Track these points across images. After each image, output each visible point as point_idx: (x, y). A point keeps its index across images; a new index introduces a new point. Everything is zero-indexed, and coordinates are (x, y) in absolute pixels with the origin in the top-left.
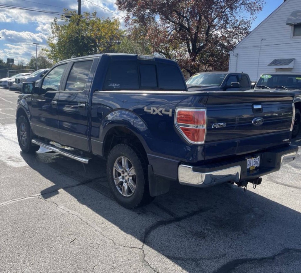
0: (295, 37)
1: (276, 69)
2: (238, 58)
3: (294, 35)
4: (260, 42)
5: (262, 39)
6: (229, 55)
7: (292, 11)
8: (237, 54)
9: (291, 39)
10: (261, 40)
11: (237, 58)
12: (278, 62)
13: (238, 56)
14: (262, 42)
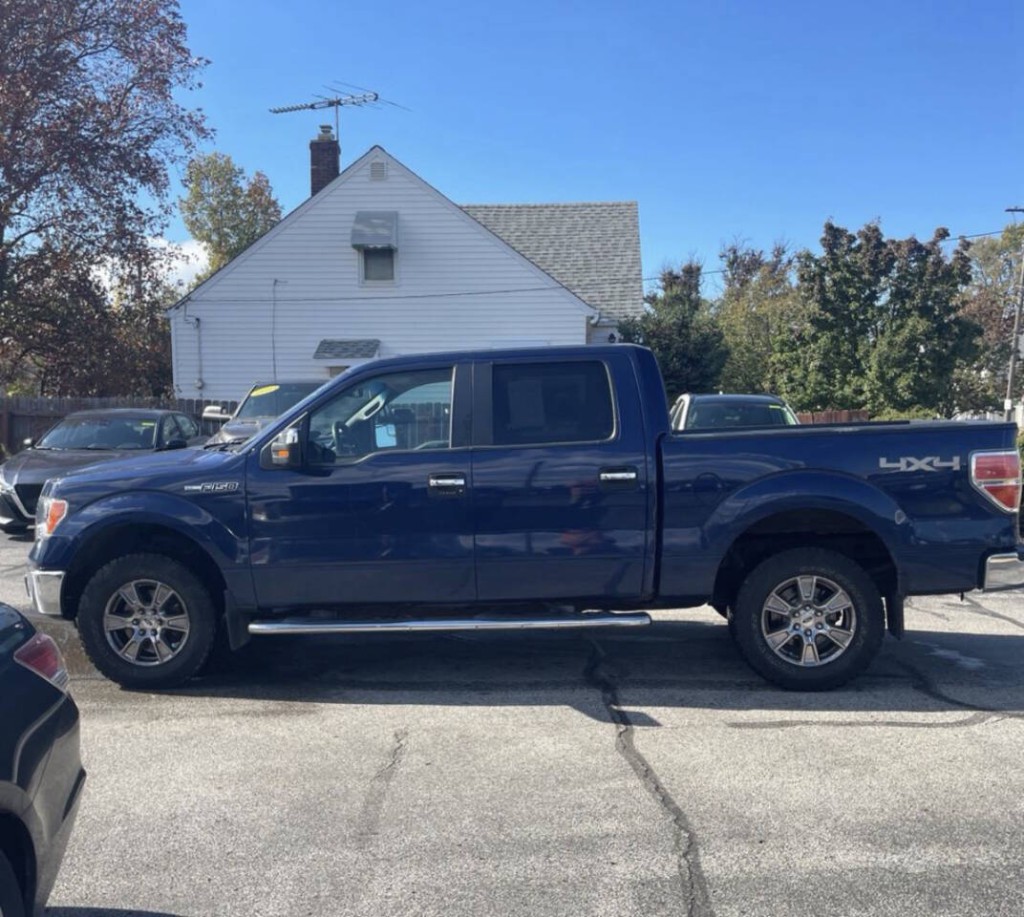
0: (369, 282)
1: (331, 368)
2: (203, 332)
3: (367, 277)
4: (271, 288)
5: (276, 281)
6: (168, 320)
7: (354, 212)
8: (198, 320)
9: (362, 287)
10: (272, 282)
11: (200, 332)
12: (340, 349)
13: (202, 325)
14: (278, 288)
